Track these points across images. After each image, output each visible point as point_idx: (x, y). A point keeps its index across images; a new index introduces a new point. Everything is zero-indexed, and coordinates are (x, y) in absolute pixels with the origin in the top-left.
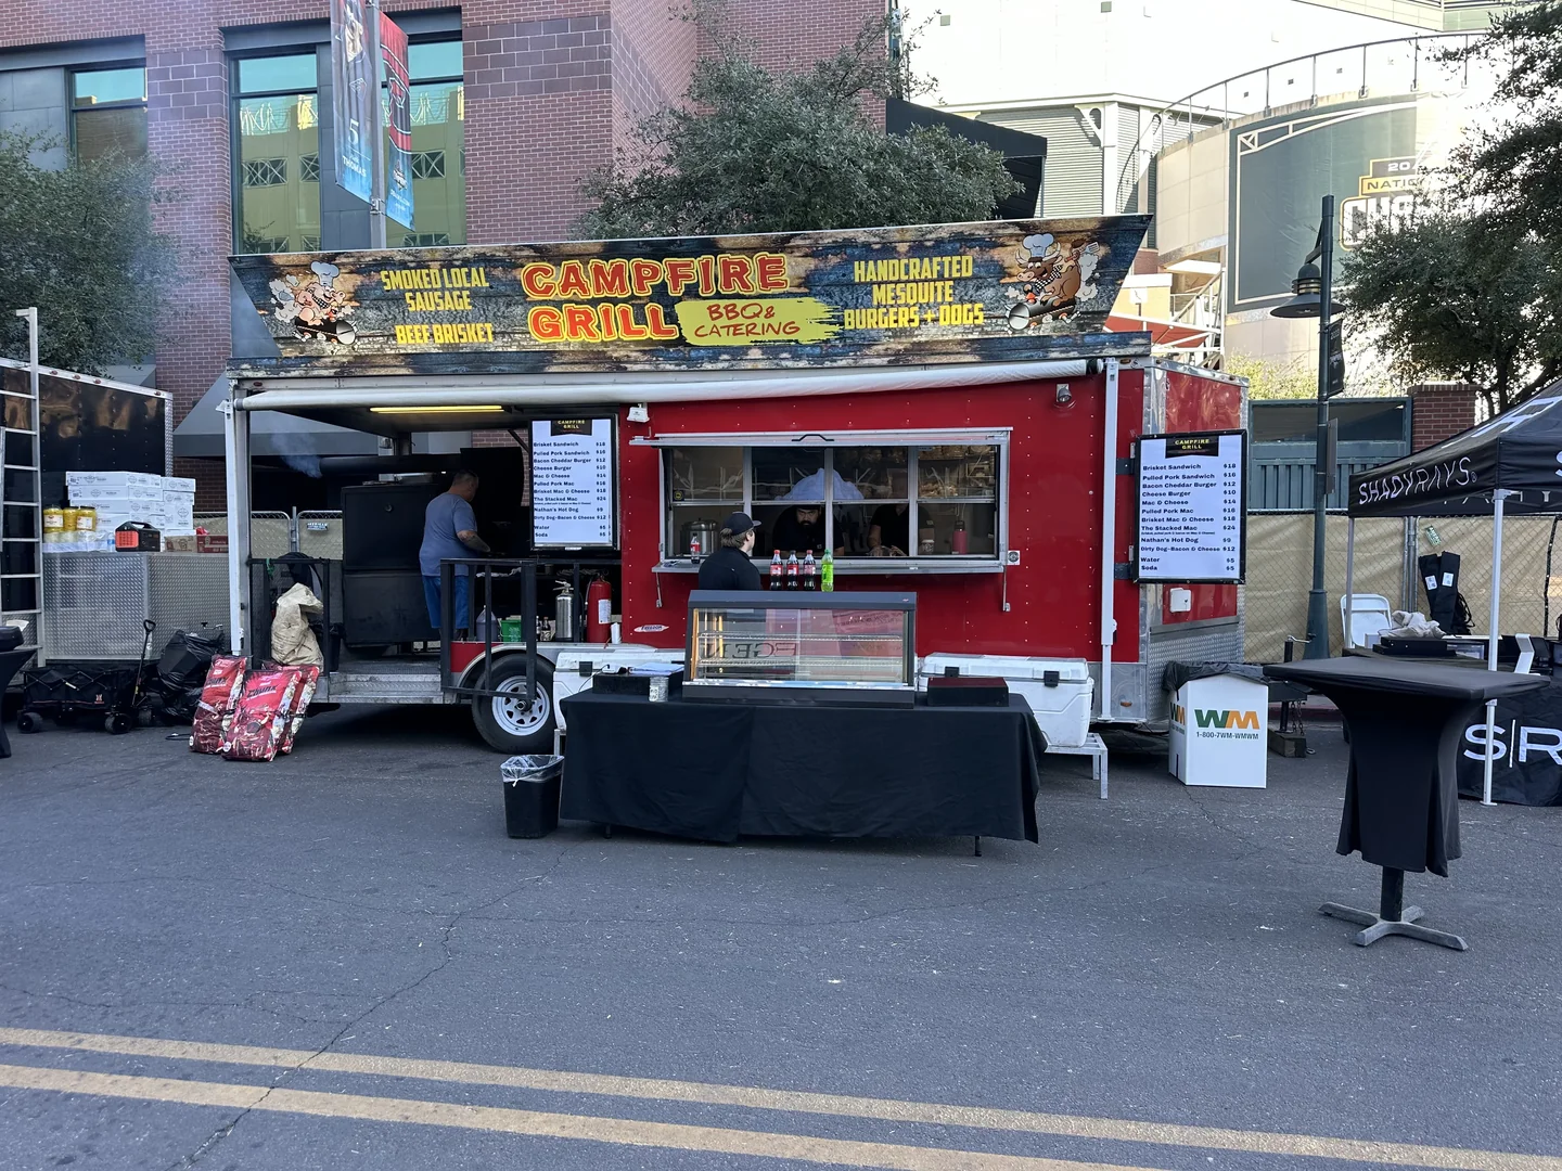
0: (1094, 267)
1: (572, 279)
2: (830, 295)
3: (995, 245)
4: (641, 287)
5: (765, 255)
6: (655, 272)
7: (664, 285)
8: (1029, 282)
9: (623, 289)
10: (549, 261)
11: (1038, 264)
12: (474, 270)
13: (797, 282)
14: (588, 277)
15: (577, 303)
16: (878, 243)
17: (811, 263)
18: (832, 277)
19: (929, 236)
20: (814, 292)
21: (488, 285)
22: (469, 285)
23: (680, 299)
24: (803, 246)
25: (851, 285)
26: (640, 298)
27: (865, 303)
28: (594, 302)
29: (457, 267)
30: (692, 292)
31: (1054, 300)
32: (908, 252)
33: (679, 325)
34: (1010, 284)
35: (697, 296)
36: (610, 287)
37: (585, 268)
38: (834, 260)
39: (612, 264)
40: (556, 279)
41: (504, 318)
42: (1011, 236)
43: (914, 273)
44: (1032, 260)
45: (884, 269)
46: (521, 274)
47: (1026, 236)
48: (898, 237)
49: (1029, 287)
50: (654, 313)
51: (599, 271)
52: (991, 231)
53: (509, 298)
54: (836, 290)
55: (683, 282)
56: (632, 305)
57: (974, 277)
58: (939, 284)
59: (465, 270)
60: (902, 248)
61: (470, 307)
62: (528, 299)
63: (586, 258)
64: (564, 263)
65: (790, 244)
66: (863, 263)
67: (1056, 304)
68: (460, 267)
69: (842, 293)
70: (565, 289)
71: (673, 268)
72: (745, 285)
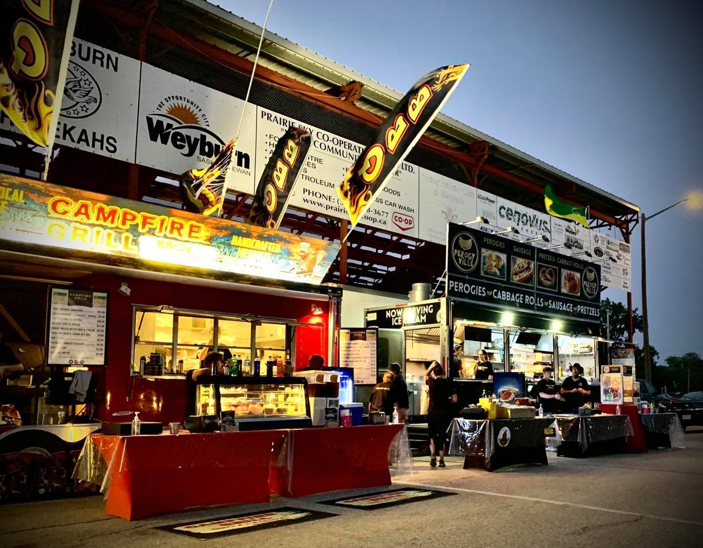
0: (321, 260)
1: (83, 211)
2: (219, 248)
3: (289, 242)
4: (124, 223)
5: (195, 223)
6: (134, 218)
7: (137, 225)
8: (299, 260)
9: (113, 222)
10: (71, 198)
11: (303, 254)
12: (16, 191)
13: (205, 238)
14: (93, 212)
15: (81, 223)
16: (245, 230)
17: (214, 232)
18: (222, 240)
19: (266, 233)
20: (212, 245)
21: (23, 201)
22: (9, 199)
23: (144, 234)
24: (214, 224)
25: (229, 245)
26: (121, 229)
27: (234, 254)
28: (93, 225)
29: (3, 186)
30: (151, 232)
31: (305, 269)
32: (257, 237)
33: (139, 247)
34: (292, 259)
35: (154, 234)
36: (105, 219)
37: (93, 208)
38: (224, 233)
39: (110, 208)
40: (72, 208)
41: (28, 222)
42: (297, 240)
43: (256, 247)
44: (302, 252)
45: (246, 242)
46: (50, 202)
47: (301, 242)
48: (254, 230)
49: (298, 262)
50: (127, 238)
51: (101, 210)
52: (289, 237)
53: (36, 212)
54: (223, 246)
55: (148, 226)
56: (116, 232)
57: (280, 254)
58: (266, 253)
59: (11, 190)
60: (255, 234)
61: (5, 212)
62: (49, 215)
63: (96, 202)
64: (80, 201)
65: (207, 221)
66: (237, 237)
67: (306, 271)
68: (6, 187)
69: (225, 248)
70: (76, 214)
71: (145, 218)
72: (180, 234)
